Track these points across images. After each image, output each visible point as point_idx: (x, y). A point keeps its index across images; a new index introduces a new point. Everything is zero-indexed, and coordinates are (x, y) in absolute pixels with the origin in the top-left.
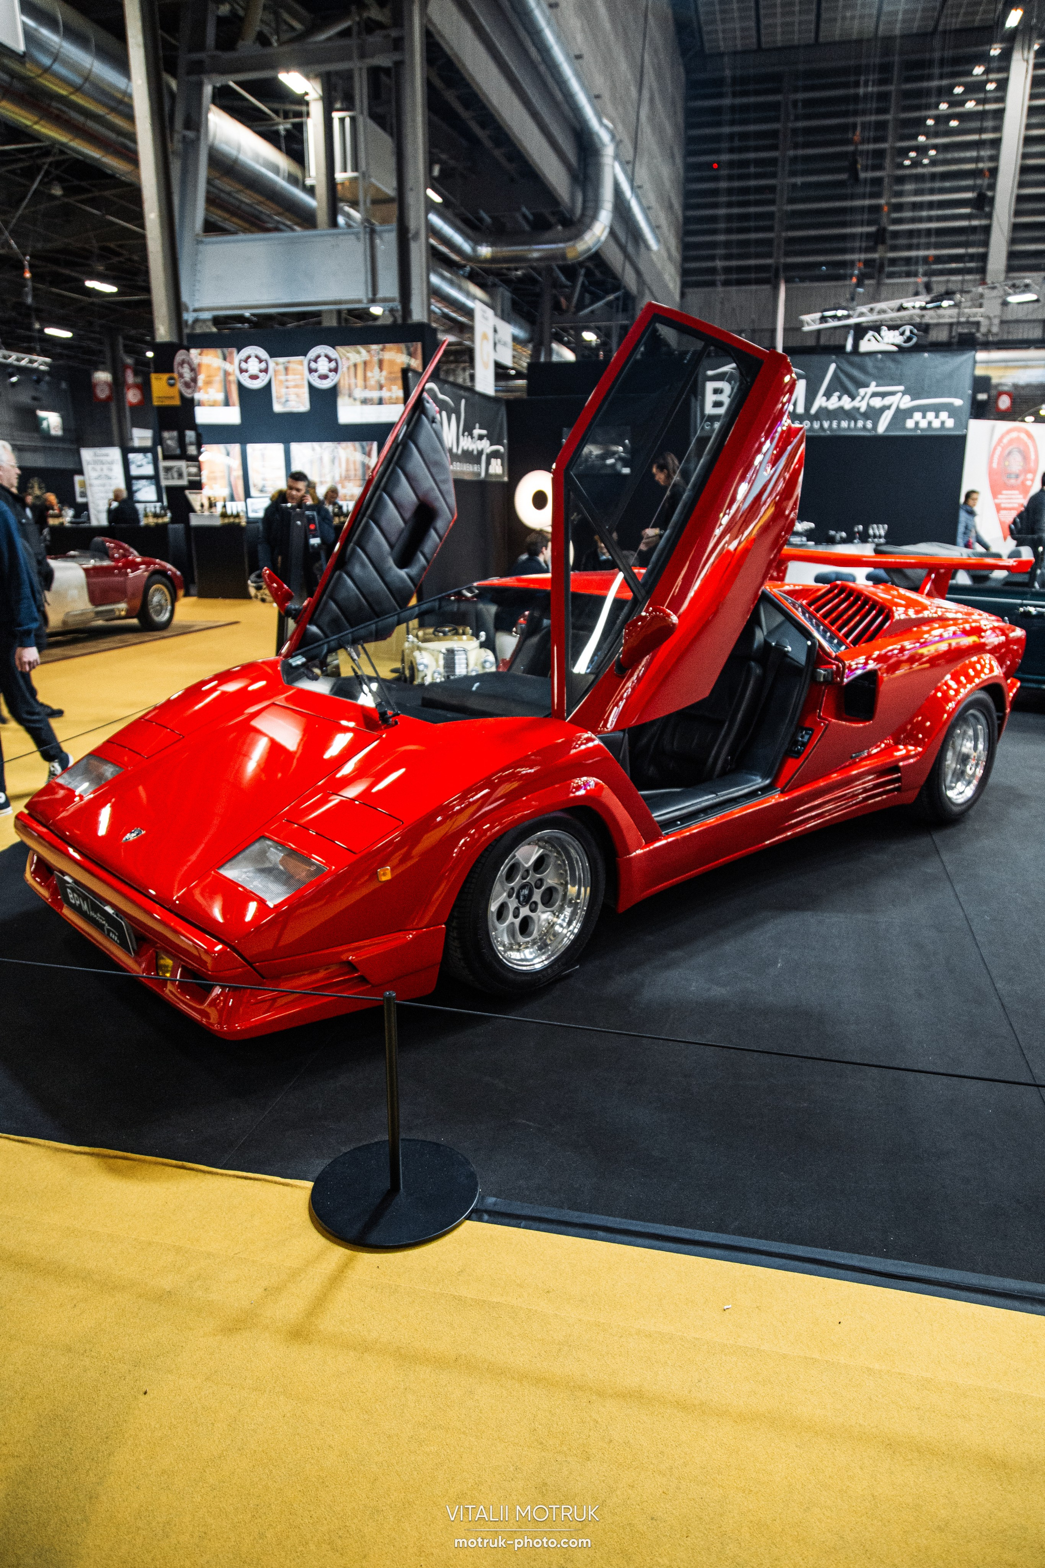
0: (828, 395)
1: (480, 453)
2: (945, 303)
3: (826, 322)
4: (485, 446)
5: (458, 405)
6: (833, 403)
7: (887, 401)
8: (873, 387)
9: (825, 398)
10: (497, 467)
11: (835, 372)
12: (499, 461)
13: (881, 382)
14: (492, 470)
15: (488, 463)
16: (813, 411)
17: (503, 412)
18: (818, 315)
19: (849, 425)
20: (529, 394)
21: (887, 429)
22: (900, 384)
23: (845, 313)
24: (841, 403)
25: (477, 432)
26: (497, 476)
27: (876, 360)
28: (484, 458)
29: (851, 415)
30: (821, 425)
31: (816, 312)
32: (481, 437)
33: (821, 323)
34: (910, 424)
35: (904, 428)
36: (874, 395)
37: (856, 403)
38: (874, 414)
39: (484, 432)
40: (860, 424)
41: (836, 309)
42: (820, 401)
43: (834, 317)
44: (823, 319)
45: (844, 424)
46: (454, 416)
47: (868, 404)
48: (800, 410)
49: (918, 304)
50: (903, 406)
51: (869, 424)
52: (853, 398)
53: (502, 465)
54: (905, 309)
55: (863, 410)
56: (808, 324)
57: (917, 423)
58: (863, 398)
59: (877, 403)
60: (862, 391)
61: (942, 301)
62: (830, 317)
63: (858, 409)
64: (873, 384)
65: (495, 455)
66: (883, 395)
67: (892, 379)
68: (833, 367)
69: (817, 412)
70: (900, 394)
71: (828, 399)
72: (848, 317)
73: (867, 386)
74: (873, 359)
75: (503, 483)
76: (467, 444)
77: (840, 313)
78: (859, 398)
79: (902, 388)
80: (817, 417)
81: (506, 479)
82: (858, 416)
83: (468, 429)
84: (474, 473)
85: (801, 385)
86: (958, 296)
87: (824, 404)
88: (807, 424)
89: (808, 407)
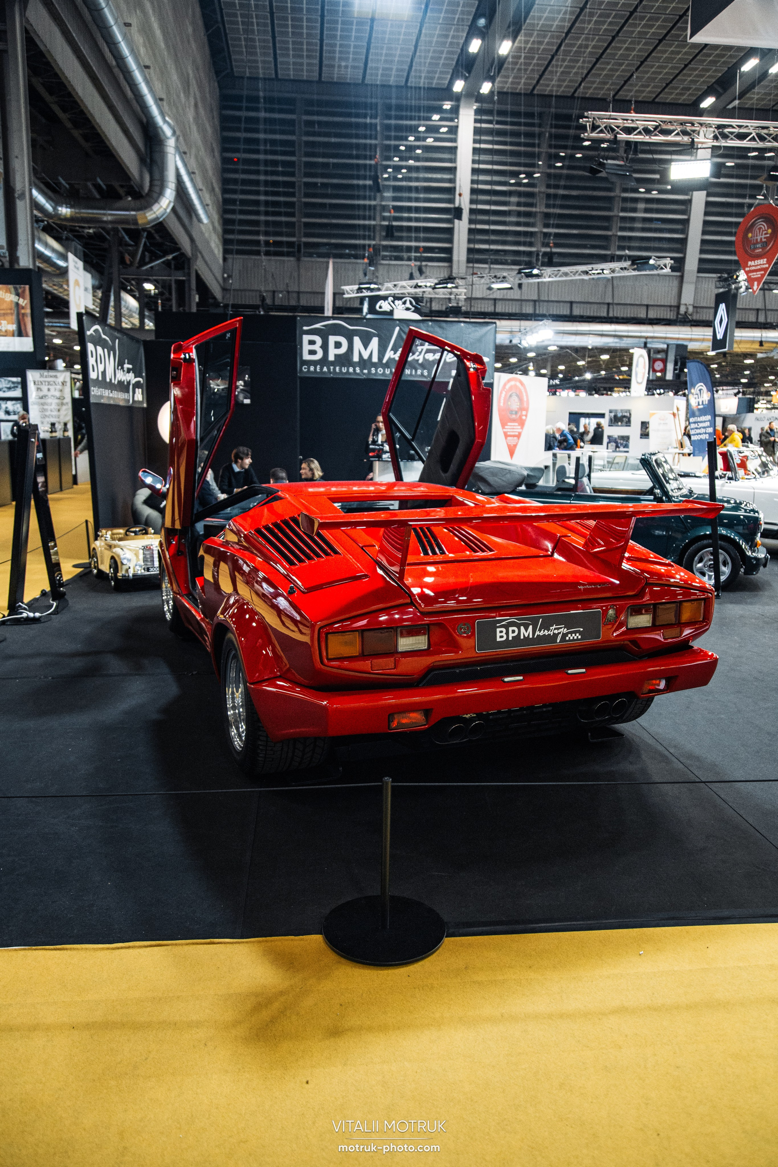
0: (395, 350)
1: (129, 383)
2: (449, 285)
3: (362, 292)
4: (130, 377)
5: (114, 343)
7: (438, 356)
8: (427, 346)
9: (392, 352)
10: (139, 396)
11: (399, 333)
12: (140, 390)
14: (136, 399)
15: (134, 393)
16: (384, 361)
17: (142, 350)
18: (356, 287)
19: (411, 372)
20: (157, 337)
21: (438, 377)
23: (376, 286)
25: (127, 366)
26: (139, 402)
27: (428, 326)
28: (131, 387)
29: (412, 365)
31: (355, 284)
32: (129, 371)
33: (357, 293)
36: (428, 351)
37: (415, 357)
38: (428, 365)
39: (130, 366)
40: (419, 372)
41: (370, 283)
42: (389, 354)
43: (368, 289)
44: (360, 290)
45: (408, 372)
46: (112, 353)
47: (424, 357)
48: (375, 359)
49: (428, 284)
50: (448, 360)
51: (426, 373)
52: (413, 353)
53: (142, 394)
54: (420, 287)
55: (420, 362)
56: (348, 293)
58: (420, 353)
59: (430, 357)
60: (419, 348)
61: (447, 283)
62: (365, 288)
63: (418, 360)
64: (427, 343)
65: (137, 385)
66: (435, 352)
68: (397, 329)
69: (387, 362)
71: (395, 353)
72: (379, 290)
73: (423, 344)
74: (425, 325)
75: (143, 408)
76: (123, 376)
77: (372, 286)
78: (417, 353)
80: (387, 365)
81: (145, 405)
82: (417, 366)
83: (121, 364)
84: (125, 400)
85: (375, 341)
86: (457, 280)
87: (392, 356)
88: (380, 371)
89: (381, 358)
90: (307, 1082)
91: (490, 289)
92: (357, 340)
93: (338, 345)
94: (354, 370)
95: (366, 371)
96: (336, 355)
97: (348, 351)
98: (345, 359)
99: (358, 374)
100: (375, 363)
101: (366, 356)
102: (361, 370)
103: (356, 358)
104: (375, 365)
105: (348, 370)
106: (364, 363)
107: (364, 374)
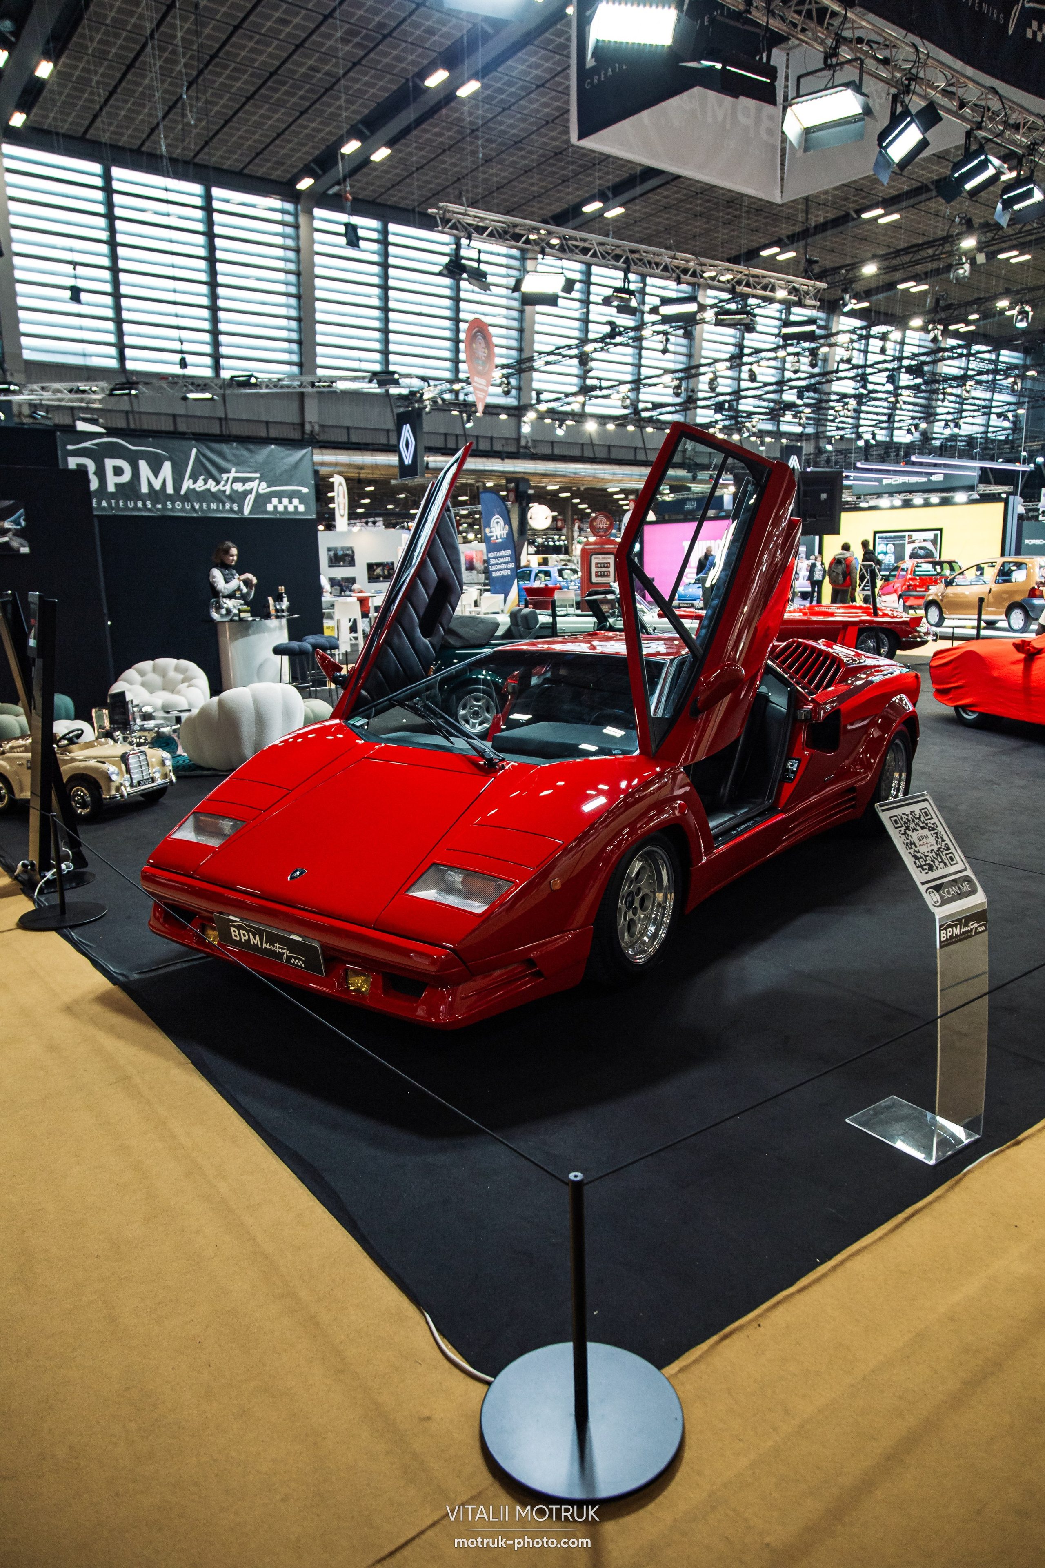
0: (194, 478)
6: (200, 486)
7: (248, 486)
8: (233, 474)
9: (191, 481)
11: (197, 456)
13: (239, 468)
16: (183, 492)
19: (217, 507)
21: (251, 512)
22: (256, 472)
24: (207, 486)
27: (232, 448)
29: (217, 497)
30: (193, 507)
34: (270, 508)
35: (266, 512)
36: (236, 480)
37: (220, 487)
38: (239, 498)
40: (228, 506)
42: (187, 484)
45: (213, 506)
47: (231, 488)
48: (170, 490)
50: (261, 491)
51: (235, 507)
52: (218, 483)
55: (228, 493)
57: (275, 507)
58: (226, 482)
59: (239, 487)
60: (225, 476)
63: (224, 491)
64: (233, 470)
66: (244, 481)
67: (250, 467)
68: (194, 451)
69: (186, 493)
70: (257, 481)
71: (195, 482)
73: (229, 472)
78: (223, 483)
79: (258, 475)
80: (186, 498)
82: (225, 500)
85: (167, 467)
87: (192, 487)
88: (178, 505)
89: (177, 489)
92: (143, 465)
93: (118, 471)
94: (144, 505)
95: (159, 506)
96: (117, 485)
97: (132, 479)
98: (130, 490)
99: (149, 510)
100: (170, 495)
101: (157, 485)
102: (154, 505)
103: (145, 489)
104: (169, 497)
105: (136, 504)
106: (156, 495)
107: (158, 510)
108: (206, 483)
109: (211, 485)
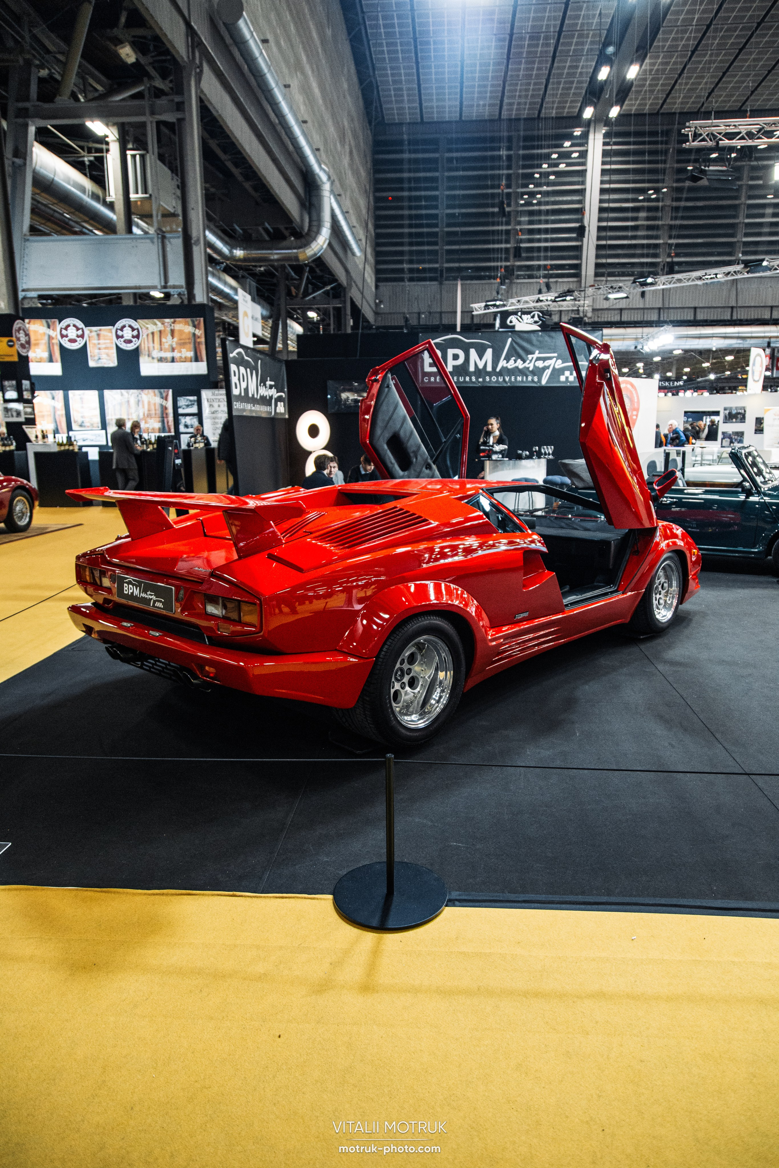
0: (507, 359)
1: (271, 397)
2: (568, 298)
3: (488, 309)
4: (273, 393)
5: (256, 363)
6: (511, 365)
7: (547, 363)
8: (537, 354)
9: (505, 361)
10: (281, 408)
11: (511, 344)
12: (282, 403)
13: (542, 350)
14: (278, 411)
15: (276, 406)
16: (498, 370)
17: (284, 368)
18: (483, 304)
19: (522, 379)
20: (298, 357)
21: (547, 382)
22: (554, 352)
23: (501, 303)
24: (516, 365)
25: (269, 383)
26: (281, 414)
27: (538, 336)
28: (273, 401)
29: (523, 372)
30: (504, 380)
31: (482, 302)
32: (271, 387)
33: (485, 309)
34: (563, 378)
35: (559, 382)
36: (538, 359)
37: (526, 365)
38: (538, 372)
39: (273, 383)
40: (530, 378)
41: (496, 300)
42: (502, 363)
43: (494, 305)
44: (487, 307)
45: (519, 379)
46: (254, 372)
47: (534, 365)
48: (489, 368)
49: (549, 298)
50: (557, 367)
51: (536, 379)
52: (524, 361)
53: (284, 406)
54: (542, 301)
55: (531, 369)
56: (477, 310)
57: (567, 378)
58: (531, 361)
59: (540, 364)
60: (530, 357)
61: (566, 296)
62: (491, 305)
63: (528, 368)
64: (537, 352)
65: (279, 399)
66: (544, 359)
67: (550, 349)
68: (510, 340)
69: (500, 370)
70: (555, 359)
71: (507, 363)
72: (504, 305)
73: (533, 353)
74: (536, 335)
75: (285, 419)
76: (263, 392)
77: (498, 303)
78: (528, 361)
79: (556, 355)
80: (500, 374)
81: (287, 416)
82: (528, 373)
83: (263, 381)
84: (267, 412)
85: (489, 352)
86: (576, 293)
87: (505, 365)
88: (494, 379)
89: (494, 367)
90: (279, 1036)
91: (607, 299)
92: (473, 352)
93: (456, 357)
94: (470, 379)
95: (481, 380)
96: (454, 367)
97: (464, 362)
98: (462, 370)
99: (474, 383)
100: (489, 372)
101: (481, 366)
102: (477, 379)
103: (472, 369)
104: (489, 374)
105: (465, 379)
106: (480, 372)
107: (479, 382)
108: (515, 362)
109: (520, 364)
